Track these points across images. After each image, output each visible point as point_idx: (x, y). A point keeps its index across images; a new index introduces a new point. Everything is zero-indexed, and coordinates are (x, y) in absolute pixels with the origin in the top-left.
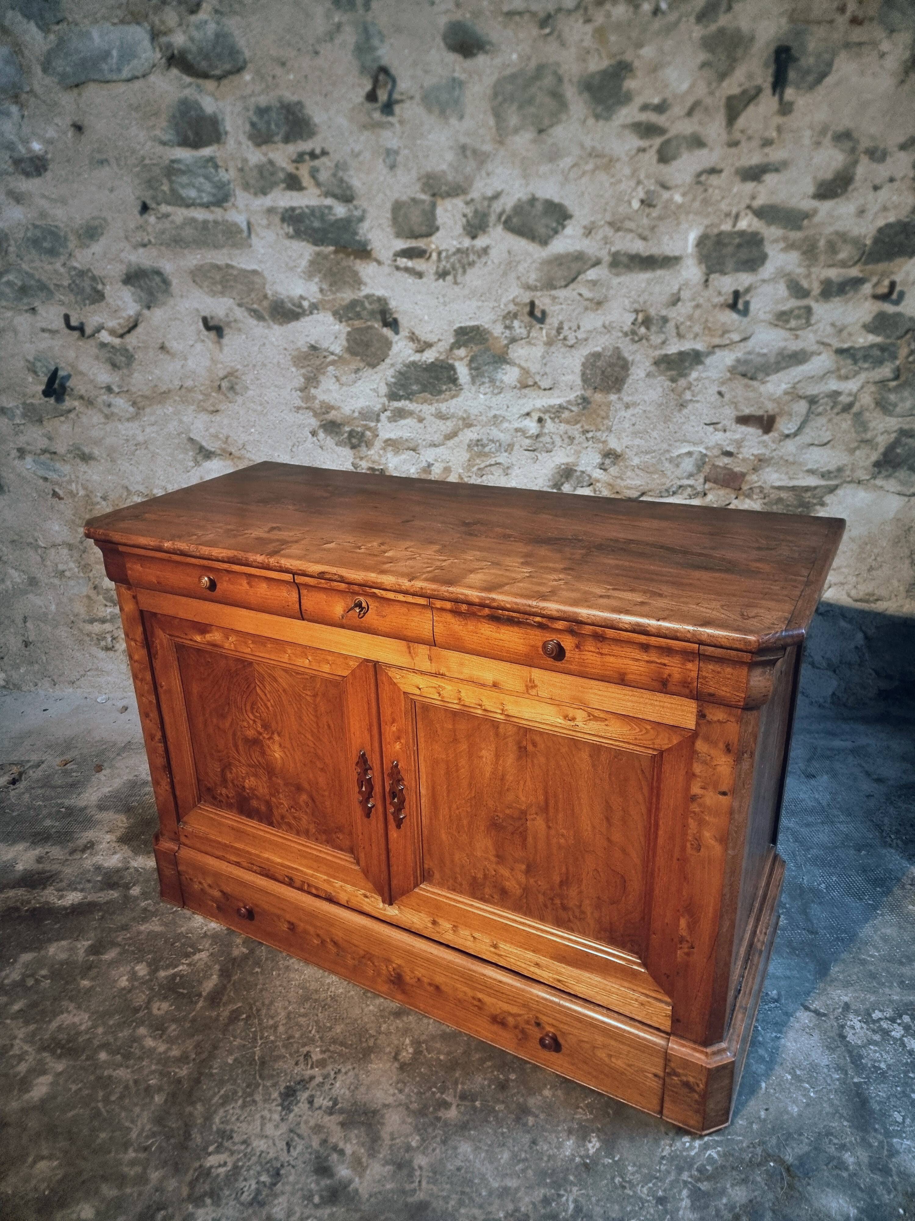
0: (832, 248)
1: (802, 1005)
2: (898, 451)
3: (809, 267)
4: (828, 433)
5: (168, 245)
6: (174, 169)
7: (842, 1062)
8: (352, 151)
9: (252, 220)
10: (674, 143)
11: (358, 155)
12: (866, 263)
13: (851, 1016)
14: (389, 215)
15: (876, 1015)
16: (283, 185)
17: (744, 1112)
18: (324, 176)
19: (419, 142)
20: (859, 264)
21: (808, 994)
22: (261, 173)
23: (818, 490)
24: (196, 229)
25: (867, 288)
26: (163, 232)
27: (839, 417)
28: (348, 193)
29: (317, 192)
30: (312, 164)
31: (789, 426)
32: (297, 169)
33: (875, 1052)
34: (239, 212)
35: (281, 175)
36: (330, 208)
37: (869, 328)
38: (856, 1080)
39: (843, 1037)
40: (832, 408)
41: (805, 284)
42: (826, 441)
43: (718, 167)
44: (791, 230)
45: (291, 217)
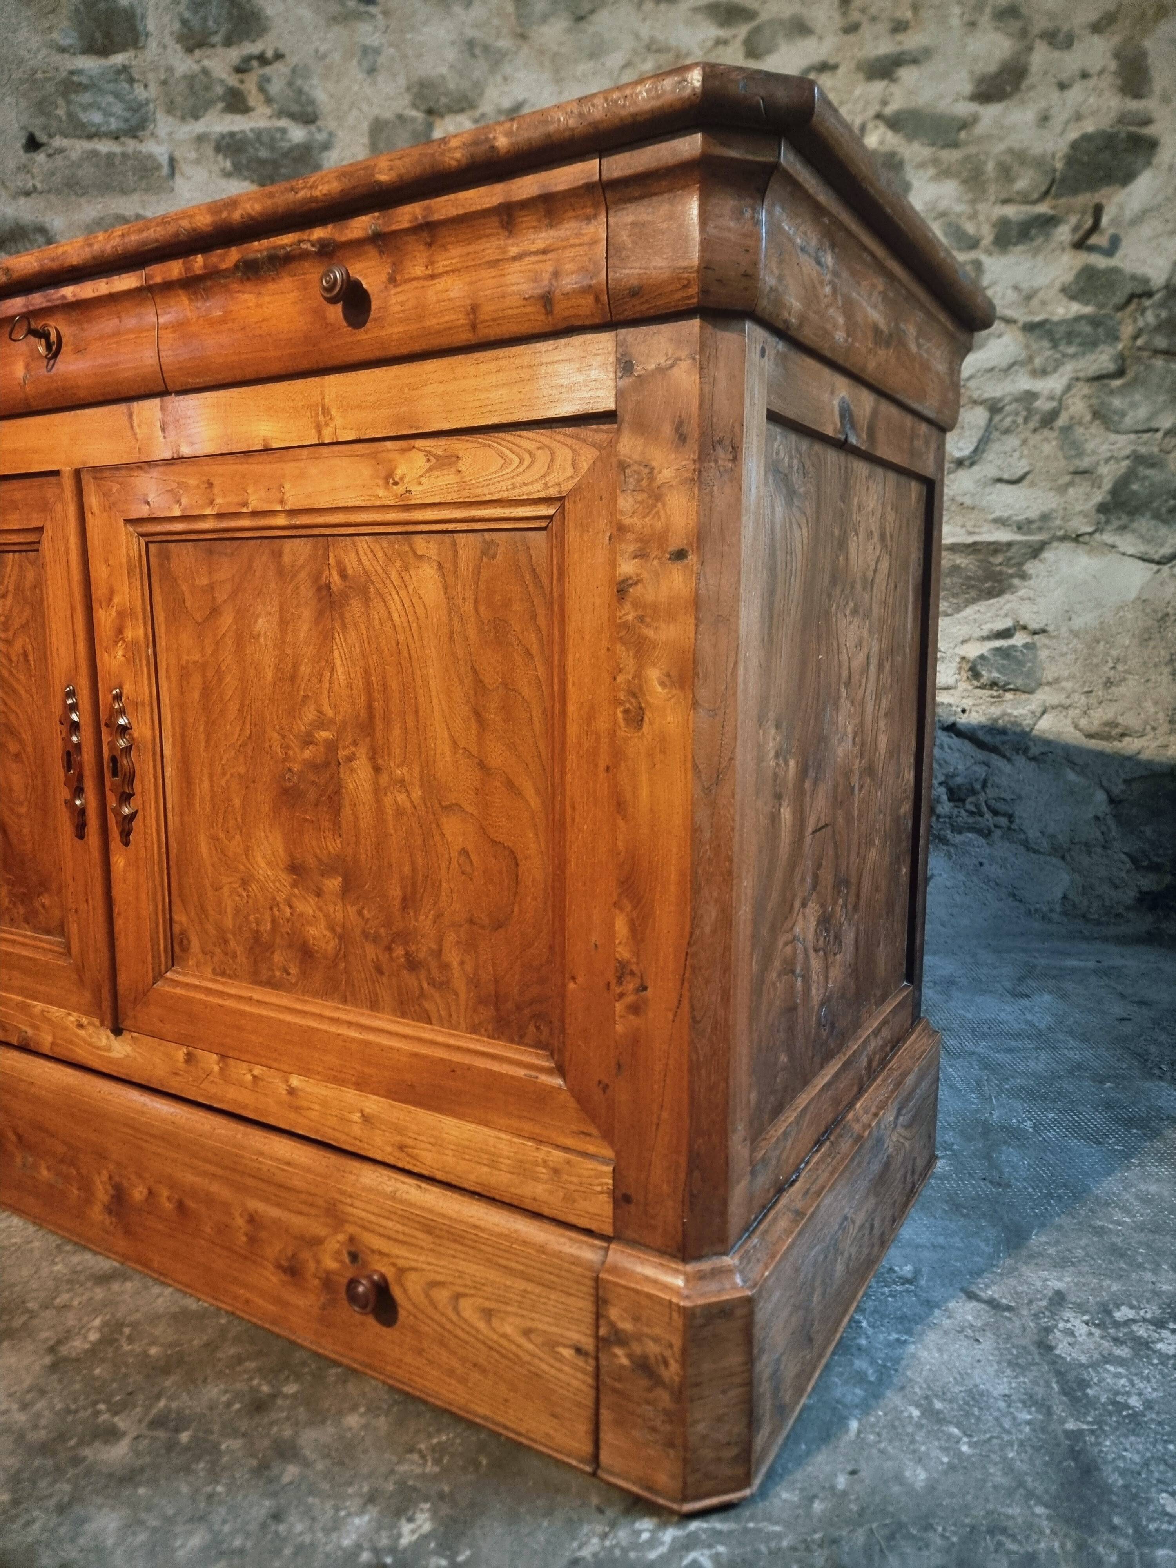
0: (1006, 173)
1: (963, 1290)
2: (1135, 487)
3: (973, 202)
4: (1024, 462)
5: (58, 192)
6: (73, 83)
7: (1040, 1391)
8: (317, 51)
9: (177, 155)
10: (767, 32)
11: (324, 56)
12: (1058, 196)
13: (1067, 1314)
14: (365, 140)
15: (1123, 1313)
16: (220, 105)
17: (799, 1475)
18: (276, 87)
19: (409, 36)
20: (1049, 199)
21: (979, 1273)
22: (191, 87)
23: (1013, 550)
24: (97, 166)
25: (1064, 233)
26: (53, 174)
27: (1038, 437)
28: (309, 109)
29: (268, 111)
30: (261, 71)
31: (961, 444)
32: (242, 82)
33: (1118, 1376)
34: (159, 143)
35: (219, 90)
36: (283, 131)
37: (1071, 293)
38: (1070, 1425)
39: (1045, 1347)
40: (1026, 420)
41: (970, 228)
42: (1020, 473)
43: (832, 61)
44: (943, 147)
45: (228, 146)
